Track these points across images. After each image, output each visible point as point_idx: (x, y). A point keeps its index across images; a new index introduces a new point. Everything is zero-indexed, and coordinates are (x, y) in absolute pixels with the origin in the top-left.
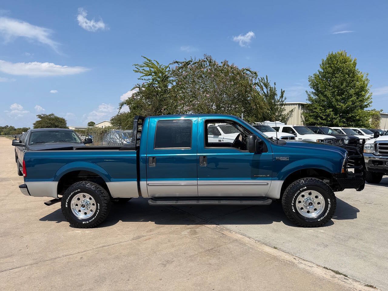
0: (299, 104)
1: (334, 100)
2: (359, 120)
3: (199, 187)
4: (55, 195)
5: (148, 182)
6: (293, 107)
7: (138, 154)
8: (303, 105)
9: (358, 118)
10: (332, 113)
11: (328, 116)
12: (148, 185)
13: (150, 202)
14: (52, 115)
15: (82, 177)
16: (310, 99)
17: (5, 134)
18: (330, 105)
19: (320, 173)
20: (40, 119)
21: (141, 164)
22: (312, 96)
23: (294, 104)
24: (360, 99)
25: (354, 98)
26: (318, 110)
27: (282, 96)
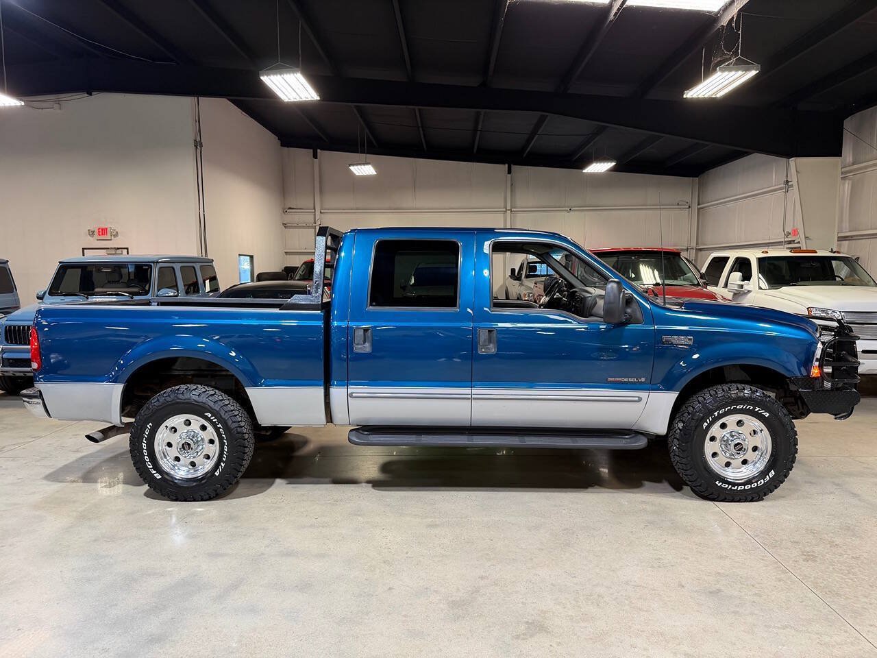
3: (475, 403)
5: (351, 389)
7: (327, 319)
12: (350, 395)
13: (354, 438)
15: (181, 373)
19: (761, 376)
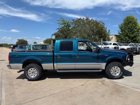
0: (115, 35)
1: (129, 33)
2: (138, 41)
3: (76, 65)
4: (21, 69)
5: (57, 64)
6: (113, 36)
7: (53, 53)
8: (116, 35)
9: (138, 40)
10: (128, 38)
11: (126, 39)
12: (57, 65)
13: (58, 71)
14: (23, 39)
16: (119, 33)
17: (5, 46)
18: (127, 35)
20: (18, 41)
21: (55, 57)
22: (120, 32)
23: (113, 35)
24: (138, 33)
25: (136, 33)
26: (122, 37)
27: (109, 32)
